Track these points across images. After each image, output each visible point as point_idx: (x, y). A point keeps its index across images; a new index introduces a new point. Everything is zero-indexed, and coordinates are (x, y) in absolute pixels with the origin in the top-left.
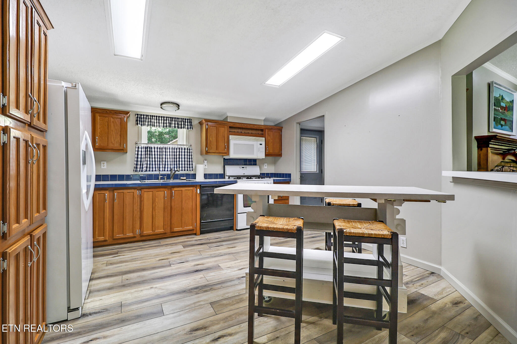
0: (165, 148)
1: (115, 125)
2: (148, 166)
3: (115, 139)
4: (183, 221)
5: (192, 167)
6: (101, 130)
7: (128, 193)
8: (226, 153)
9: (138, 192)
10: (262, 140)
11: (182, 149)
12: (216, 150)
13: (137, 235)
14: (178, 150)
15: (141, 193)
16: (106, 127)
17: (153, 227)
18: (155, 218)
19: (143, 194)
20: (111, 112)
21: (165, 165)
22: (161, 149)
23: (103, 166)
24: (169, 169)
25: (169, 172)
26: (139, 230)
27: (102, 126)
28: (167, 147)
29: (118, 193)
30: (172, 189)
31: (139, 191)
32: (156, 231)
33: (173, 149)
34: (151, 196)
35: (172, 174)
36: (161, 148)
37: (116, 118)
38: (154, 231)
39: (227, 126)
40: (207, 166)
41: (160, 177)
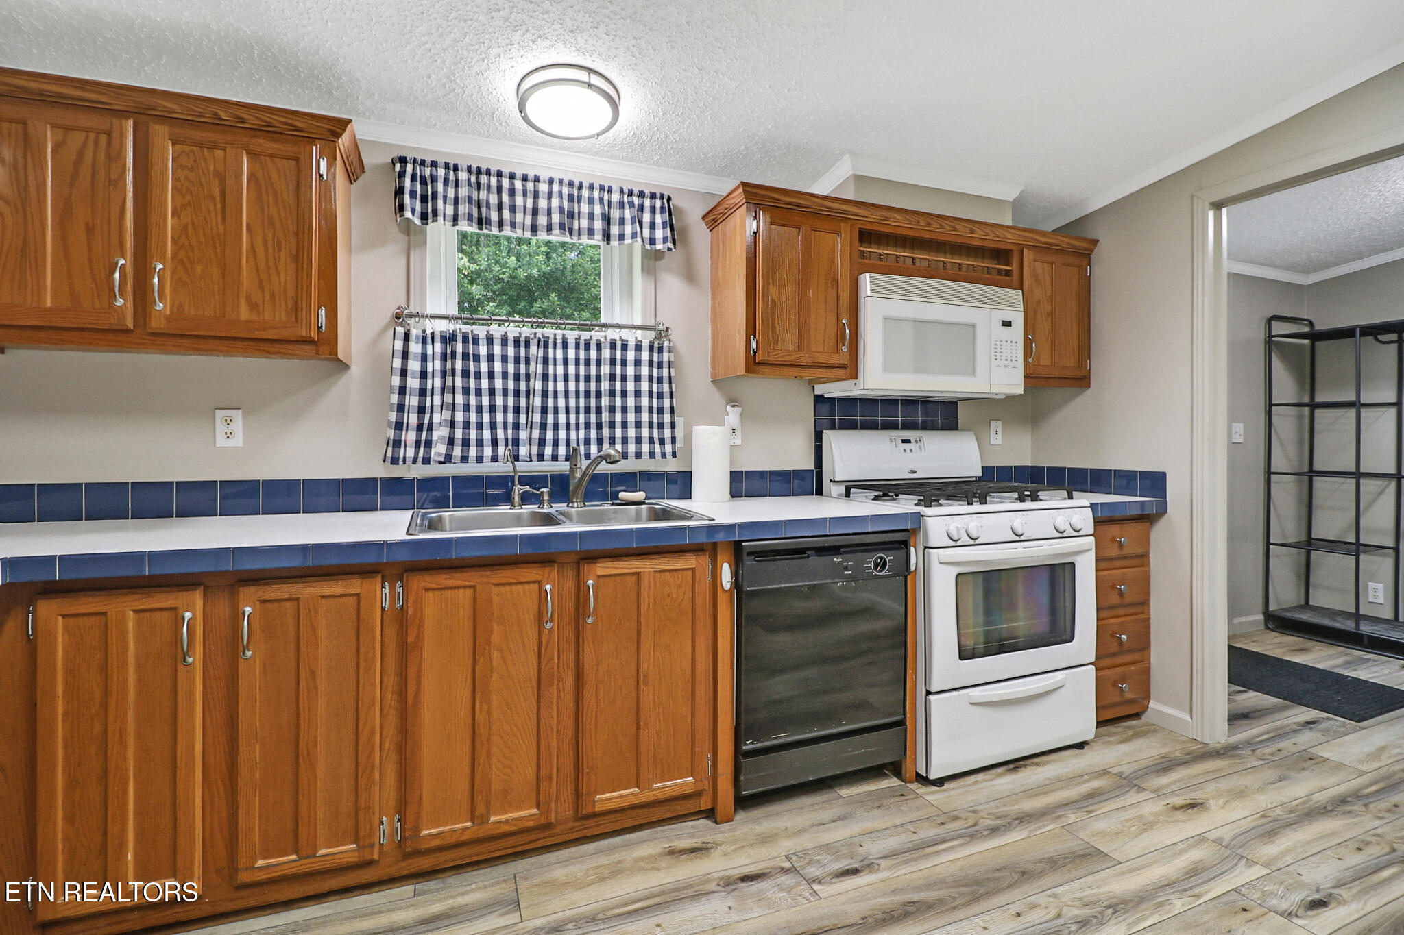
0: (542, 344)
1: (265, 198)
2: (459, 434)
3: (264, 277)
4: (643, 750)
5: (673, 440)
6: (186, 226)
7: (324, 601)
8: (842, 367)
9: (387, 590)
10: (1011, 304)
11: (624, 347)
12: (800, 349)
13: (385, 849)
14: (606, 353)
15: (405, 600)
16: (211, 207)
17: (478, 798)
18: (489, 741)
19: (419, 604)
20: (243, 121)
21: (543, 426)
22: (522, 344)
23: (229, 435)
24: (562, 450)
25: (563, 466)
26: (391, 822)
27: (188, 198)
28: (552, 336)
29: (262, 602)
30: (586, 568)
31: (392, 589)
32: (493, 819)
33: (582, 346)
34: (465, 614)
35: (578, 475)
36: (523, 339)
37: (271, 156)
38: (484, 820)
39: (852, 226)
40: (738, 432)
41: (517, 492)
